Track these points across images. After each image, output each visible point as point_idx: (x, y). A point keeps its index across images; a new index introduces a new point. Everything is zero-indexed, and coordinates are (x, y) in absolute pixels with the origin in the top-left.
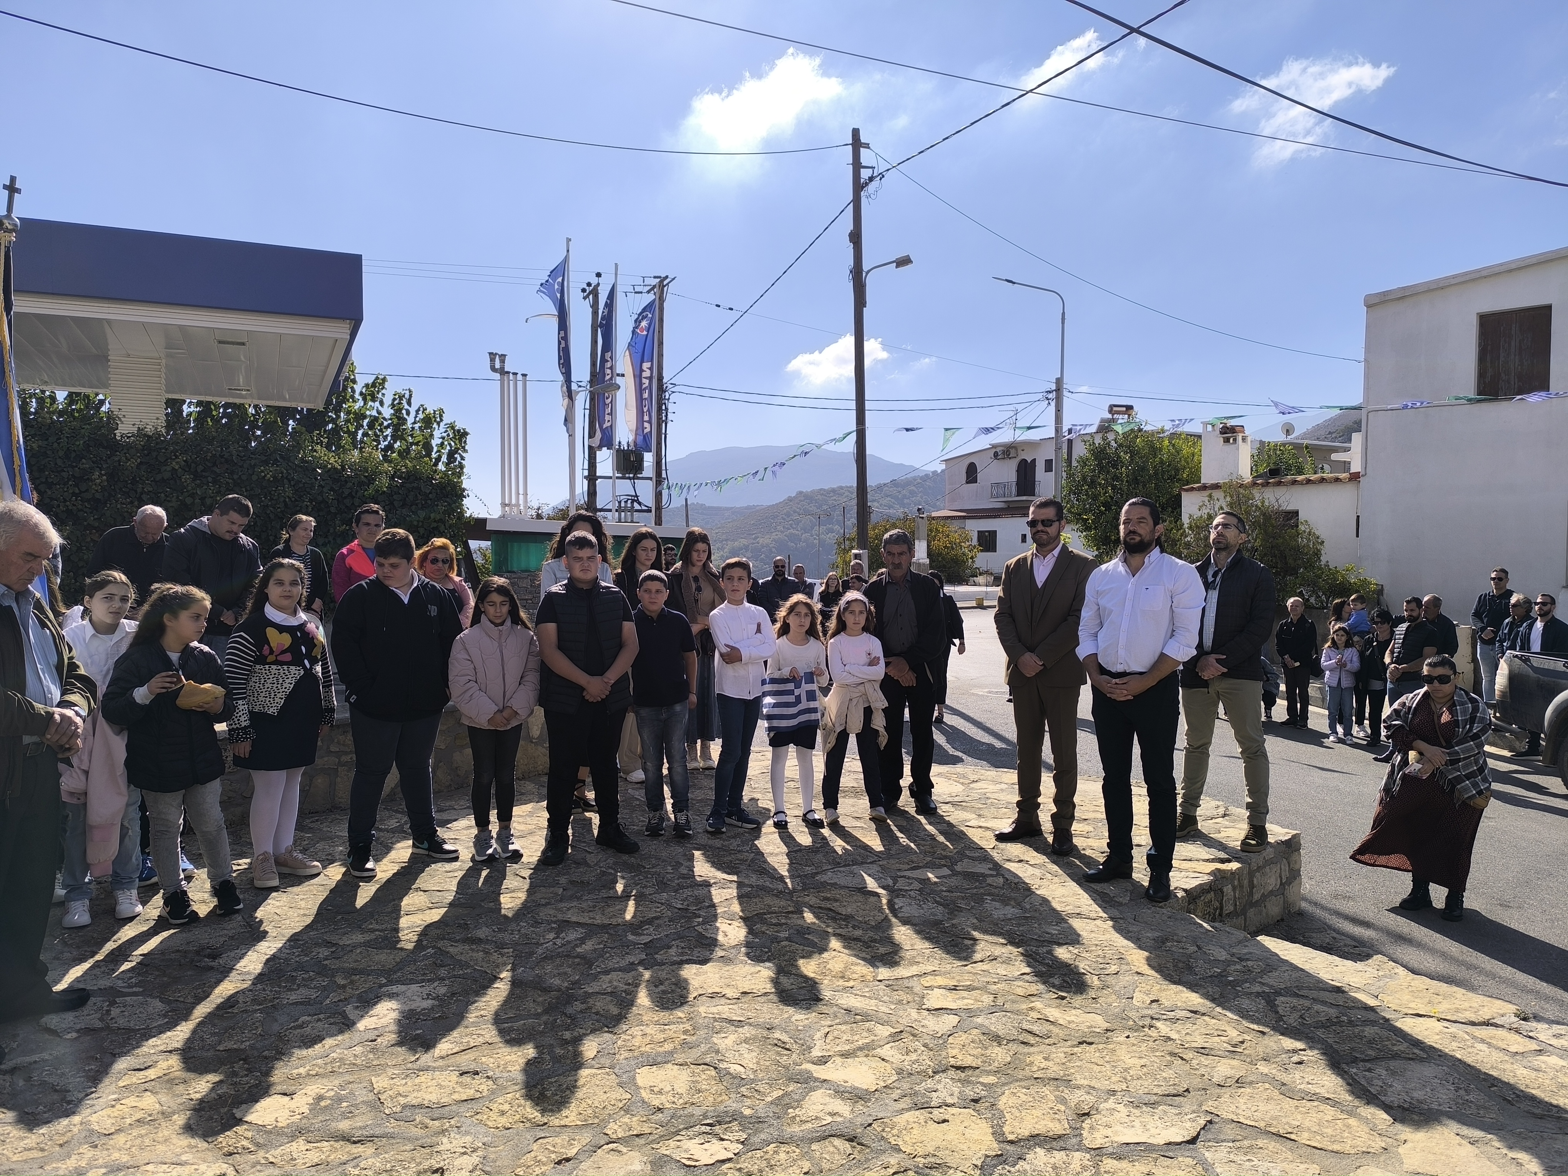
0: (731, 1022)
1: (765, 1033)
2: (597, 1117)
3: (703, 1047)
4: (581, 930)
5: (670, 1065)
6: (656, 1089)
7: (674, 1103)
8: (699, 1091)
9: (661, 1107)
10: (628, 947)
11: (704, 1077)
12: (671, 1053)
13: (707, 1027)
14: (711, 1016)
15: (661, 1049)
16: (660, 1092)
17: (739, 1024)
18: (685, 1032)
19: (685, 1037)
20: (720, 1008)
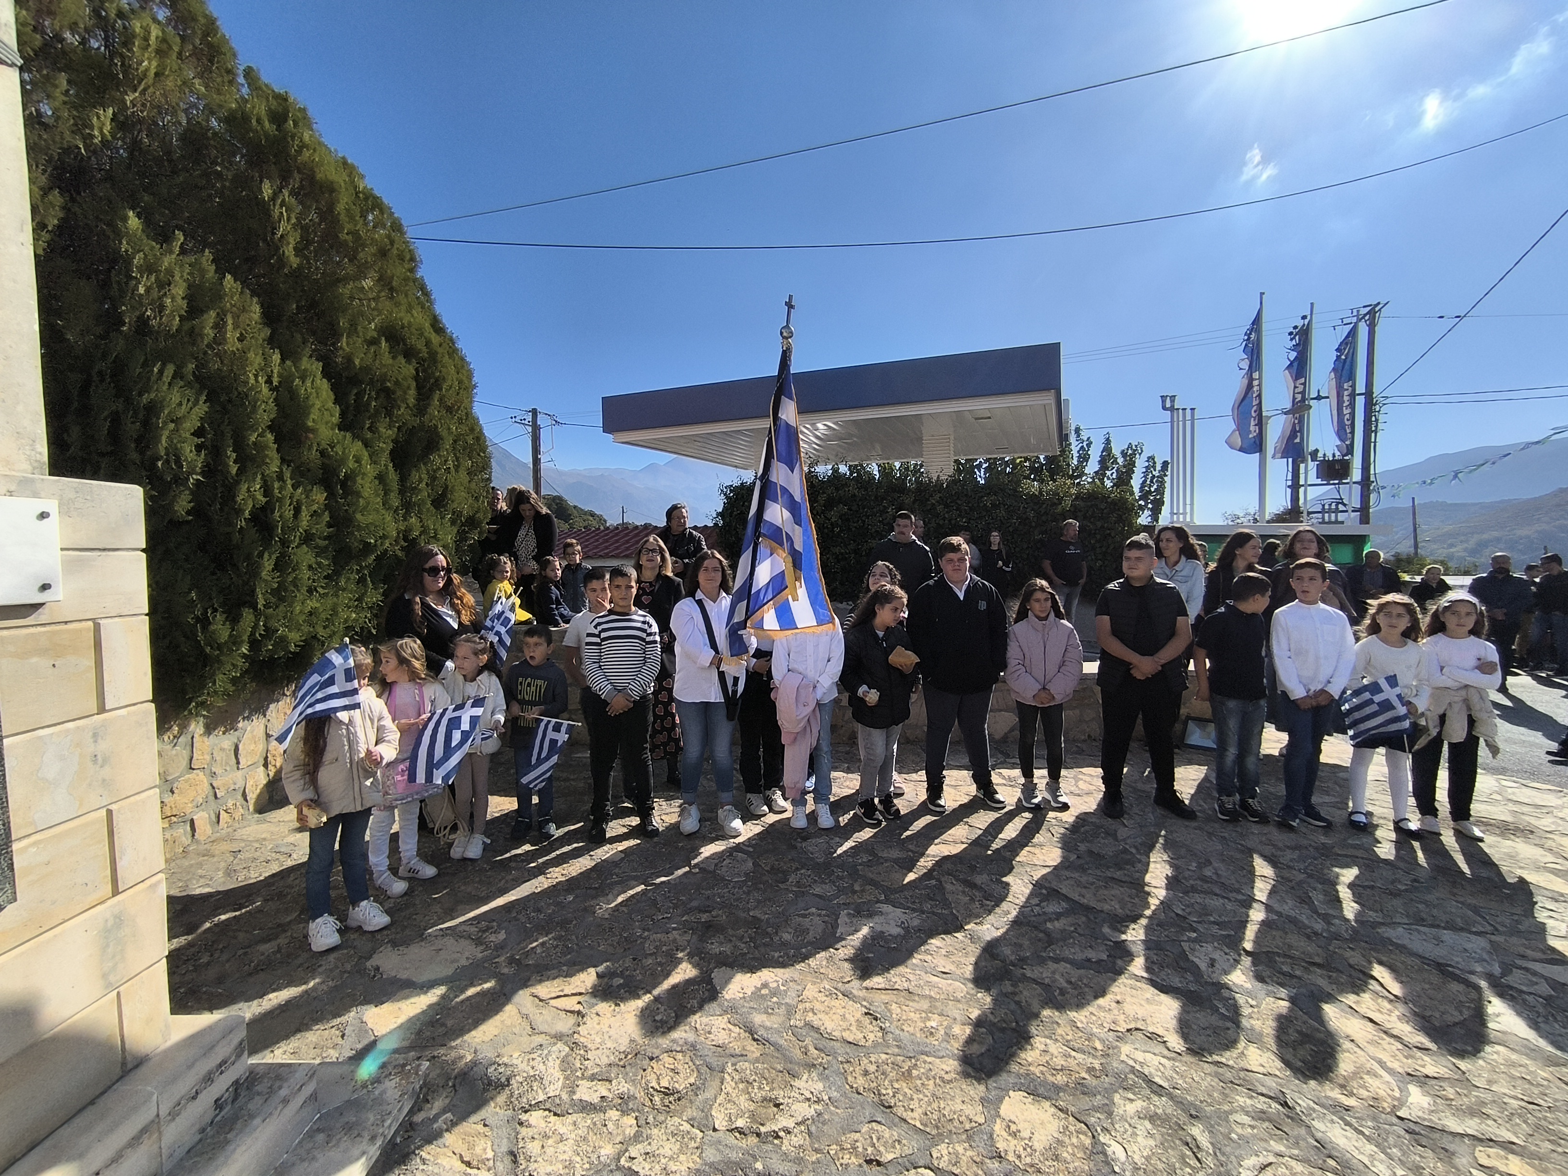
0: (1149, 1082)
1: (1184, 1118)
2: (938, 1128)
3: (1098, 1100)
4: (1064, 904)
5: (1048, 1103)
6: (1013, 1128)
7: (1019, 1157)
8: (1057, 1158)
9: (1003, 1154)
10: (1097, 939)
11: (1074, 1140)
12: (1058, 1089)
13: (1117, 1075)
14: (1131, 1063)
15: (1051, 1079)
16: (1014, 1135)
17: (1158, 1090)
18: (1091, 1070)
19: (1087, 1076)
20: (1149, 1056)
